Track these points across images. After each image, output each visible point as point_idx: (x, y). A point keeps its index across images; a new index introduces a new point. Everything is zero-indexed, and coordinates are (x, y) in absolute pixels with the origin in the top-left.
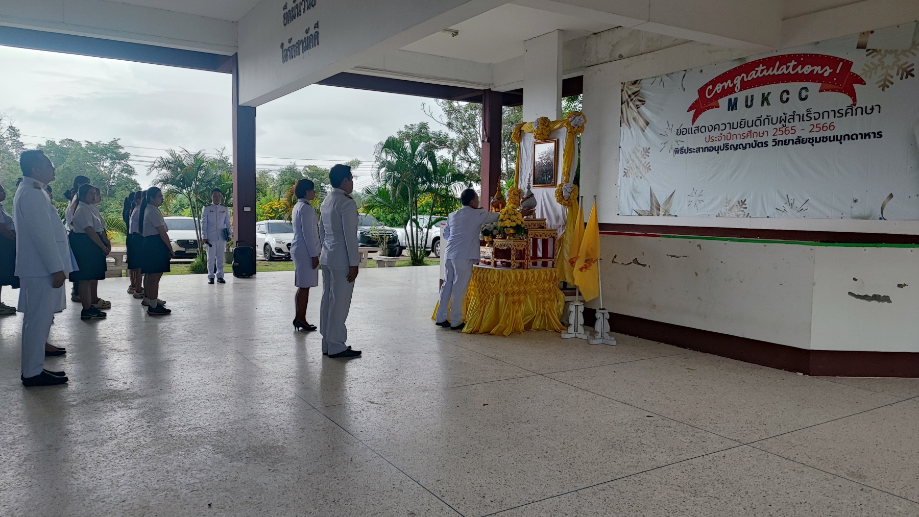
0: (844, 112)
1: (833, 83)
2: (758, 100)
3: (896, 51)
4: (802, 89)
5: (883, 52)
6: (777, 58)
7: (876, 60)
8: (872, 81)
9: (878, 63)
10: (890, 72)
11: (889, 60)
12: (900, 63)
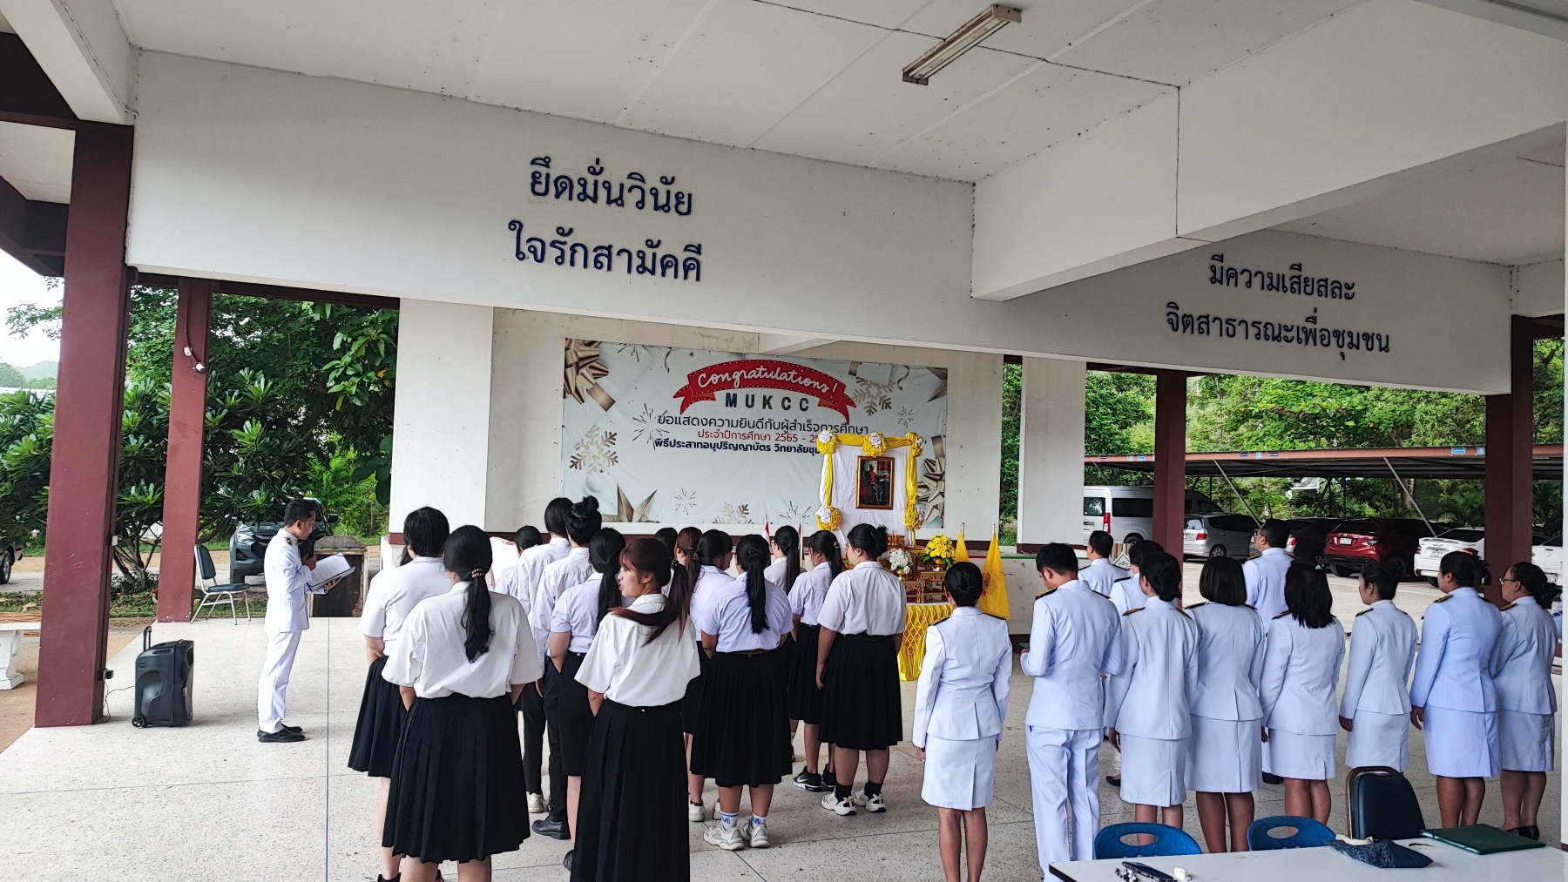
0: (839, 428)
1: (830, 400)
2: (759, 402)
3: (879, 385)
4: (803, 399)
5: (869, 383)
6: (779, 364)
7: (863, 388)
8: (862, 405)
9: (865, 391)
10: (874, 400)
11: (874, 390)
12: (882, 395)
